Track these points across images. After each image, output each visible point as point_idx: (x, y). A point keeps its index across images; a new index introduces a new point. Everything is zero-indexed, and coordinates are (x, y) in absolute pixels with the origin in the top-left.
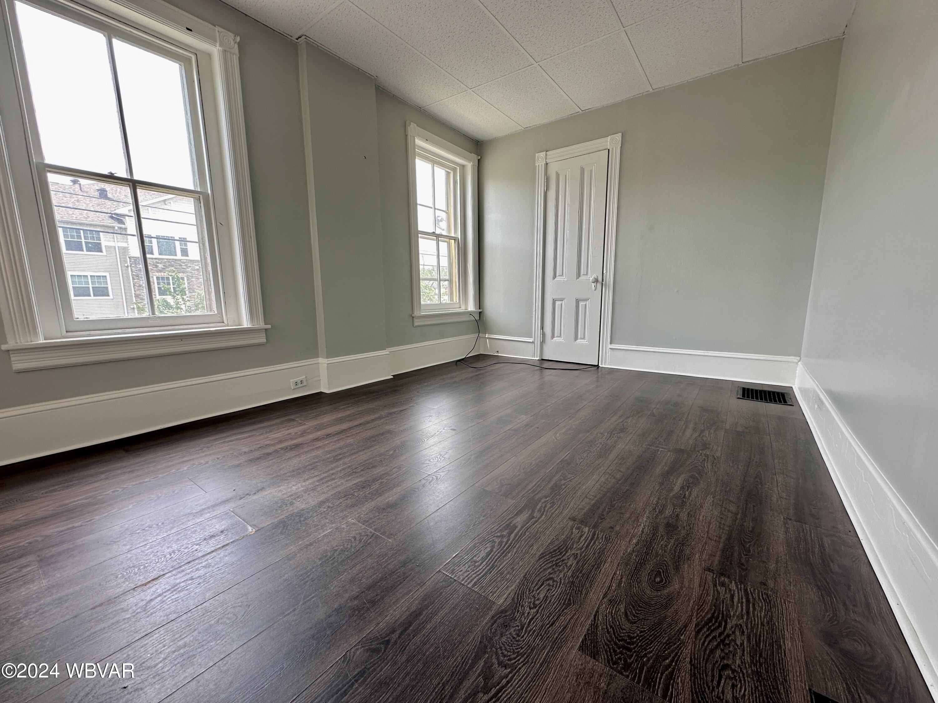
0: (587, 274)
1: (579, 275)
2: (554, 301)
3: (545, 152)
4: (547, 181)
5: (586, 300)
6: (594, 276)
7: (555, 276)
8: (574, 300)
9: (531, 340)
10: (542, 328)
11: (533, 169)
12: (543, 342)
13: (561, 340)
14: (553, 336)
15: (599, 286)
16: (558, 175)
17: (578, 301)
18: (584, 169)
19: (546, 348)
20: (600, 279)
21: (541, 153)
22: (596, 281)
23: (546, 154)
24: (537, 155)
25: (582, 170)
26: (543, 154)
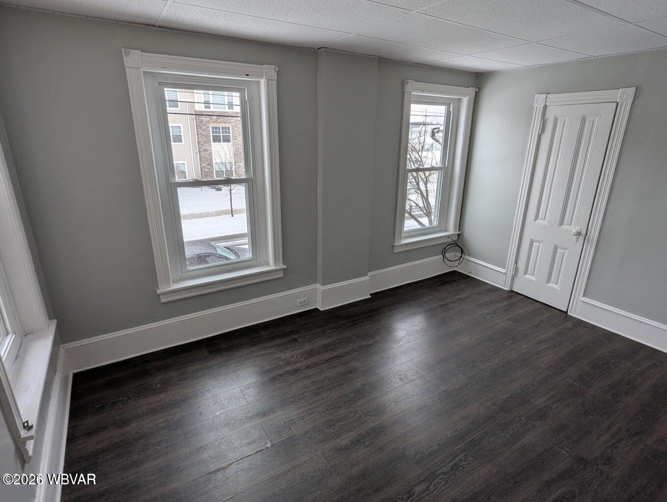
0: (570, 224)
1: (562, 223)
2: (532, 242)
3: (545, 95)
4: (543, 124)
5: (565, 249)
6: (577, 229)
7: (536, 218)
8: (553, 246)
9: (504, 271)
10: (516, 263)
11: (530, 110)
12: (515, 275)
13: (533, 278)
14: (526, 273)
15: (581, 239)
16: (556, 120)
17: (556, 248)
18: (586, 118)
19: (516, 280)
20: (584, 232)
21: (542, 95)
22: (579, 234)
23: (547, 97)
24: (536, 96)
25: (584, 120)
26: (543, 96)
